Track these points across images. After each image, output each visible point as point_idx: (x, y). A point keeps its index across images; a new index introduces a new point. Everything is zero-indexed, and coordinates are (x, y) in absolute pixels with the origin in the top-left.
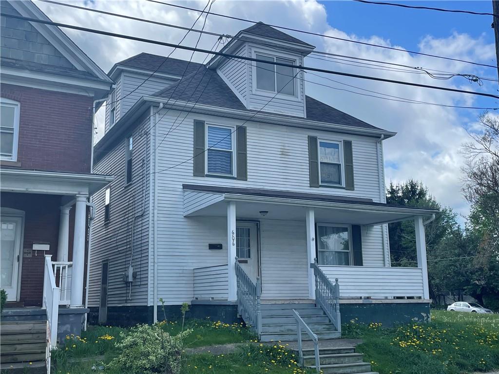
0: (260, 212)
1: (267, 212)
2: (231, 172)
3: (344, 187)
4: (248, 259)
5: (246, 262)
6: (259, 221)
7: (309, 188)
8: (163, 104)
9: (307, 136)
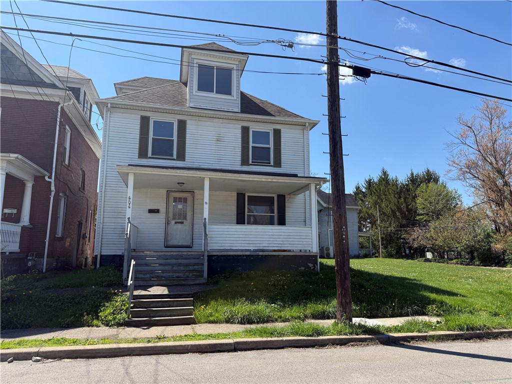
0: (178, 183)
1: (184, 183)
2: (172, 155)
3: (273, 165)
4: (184, 221)
5: (182, 223)
6: (193, 192)
7: (240, 166)
8: (111, 104)
9: (240, 126)
